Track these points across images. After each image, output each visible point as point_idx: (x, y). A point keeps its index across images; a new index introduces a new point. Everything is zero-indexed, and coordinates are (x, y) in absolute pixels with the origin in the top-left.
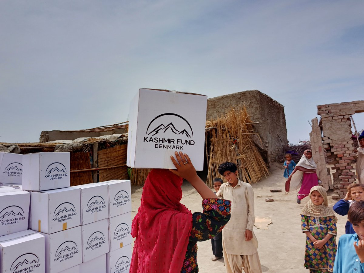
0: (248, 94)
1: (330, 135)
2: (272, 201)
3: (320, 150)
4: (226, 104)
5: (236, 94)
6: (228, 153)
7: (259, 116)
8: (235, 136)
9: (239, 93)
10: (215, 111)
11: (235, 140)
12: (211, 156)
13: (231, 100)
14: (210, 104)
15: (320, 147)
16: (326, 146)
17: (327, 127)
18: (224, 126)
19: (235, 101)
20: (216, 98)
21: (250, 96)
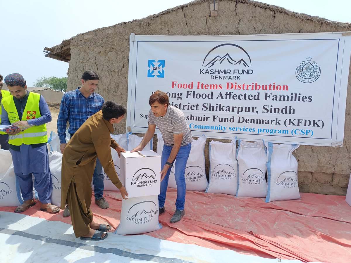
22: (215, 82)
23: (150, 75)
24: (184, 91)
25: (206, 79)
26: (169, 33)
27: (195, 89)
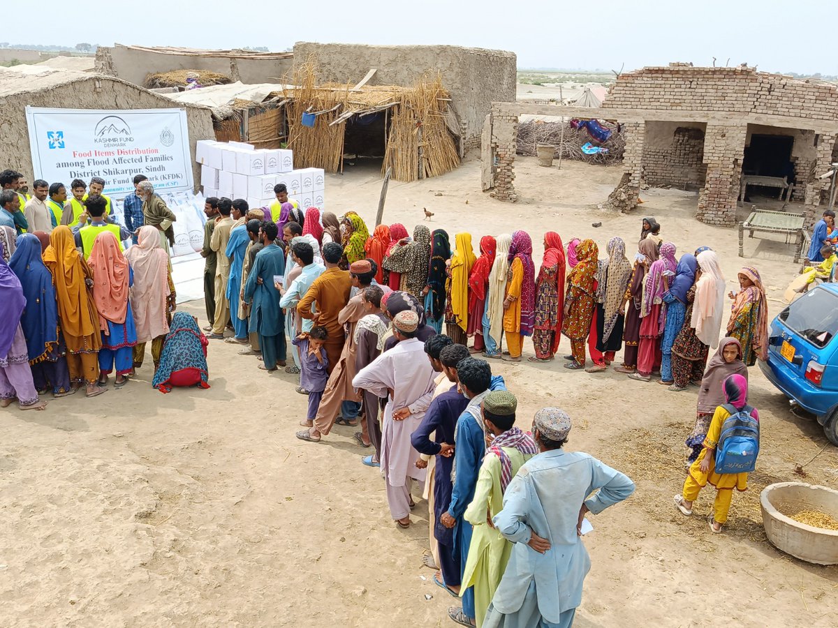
0: (449, 50)
1: (498, 134)
2: (441, 195)
3: (488, 149)
4: (420, 60)
5: (435, 47)
6: (410, 138)
7: (459, 86)
8: (420, 117)
9: (439, 46)
10: (405, 68)
11: (419, 123)
12: (389, 140)
13: (427, 55)
14: (399, 55)
15: (488, 145)
16: (493, 145)
17: (496, 126)
18: (408, 102)
19: (432, 57)
20: (407, 48)
21: (451, 54)
22: (107, 149)
23: (51, 146)
24: (85, 159)
25: (100, 147)
26: (62, 106)
27: (93, 156)
